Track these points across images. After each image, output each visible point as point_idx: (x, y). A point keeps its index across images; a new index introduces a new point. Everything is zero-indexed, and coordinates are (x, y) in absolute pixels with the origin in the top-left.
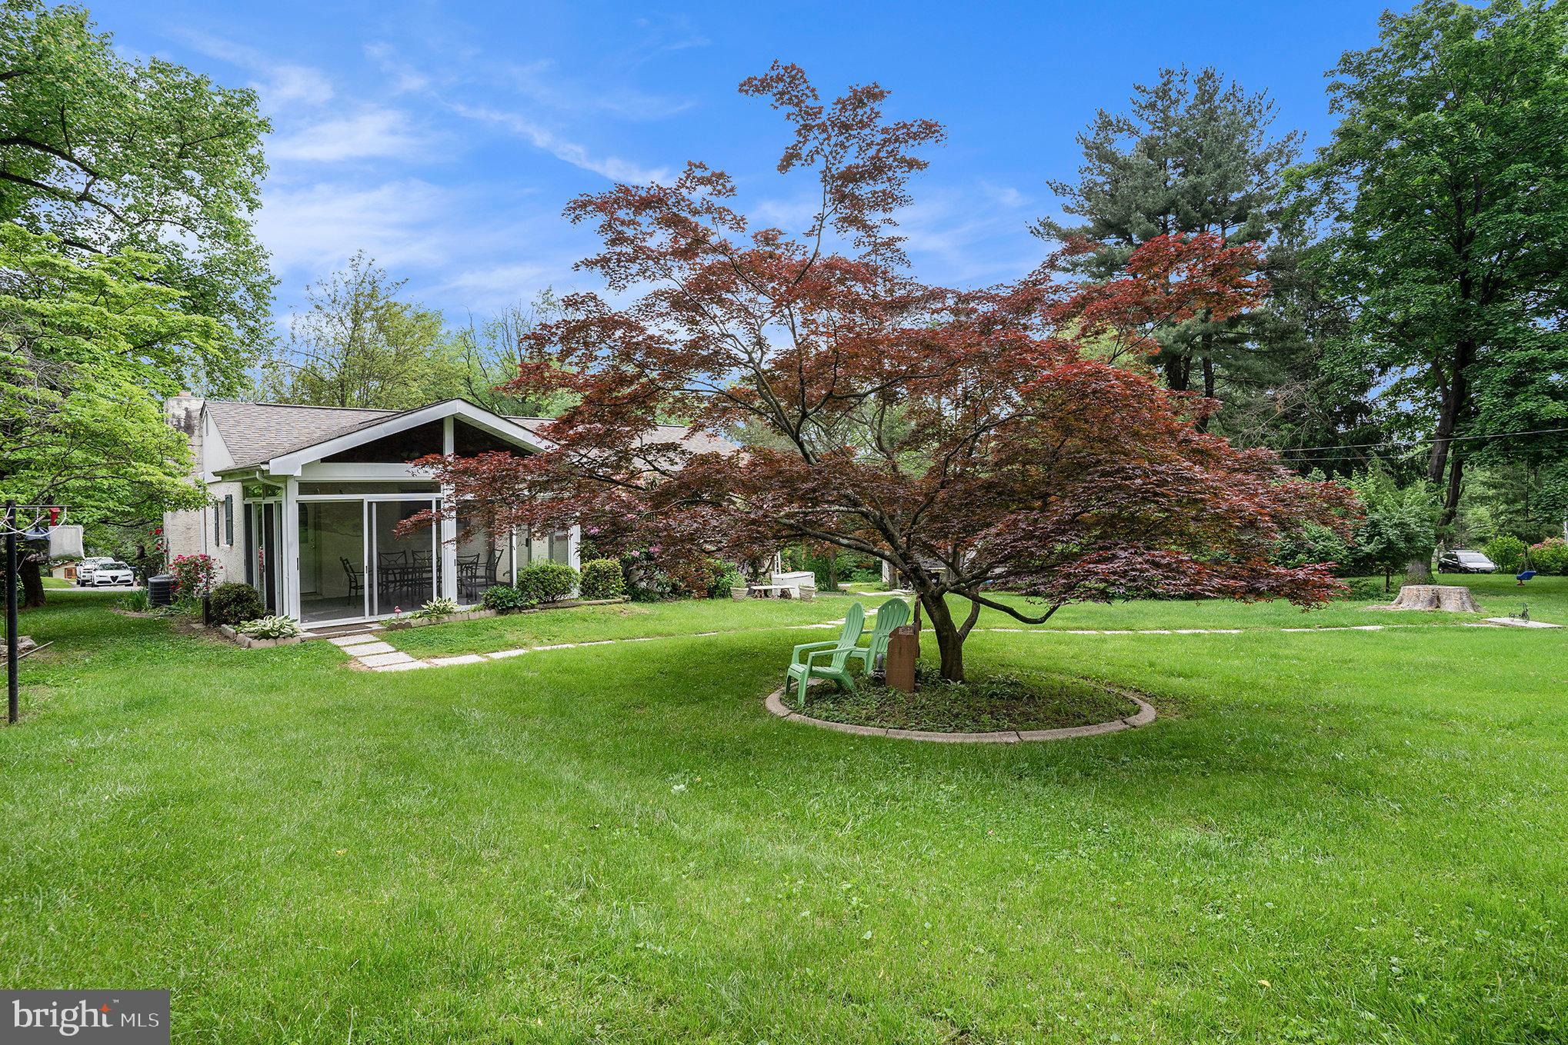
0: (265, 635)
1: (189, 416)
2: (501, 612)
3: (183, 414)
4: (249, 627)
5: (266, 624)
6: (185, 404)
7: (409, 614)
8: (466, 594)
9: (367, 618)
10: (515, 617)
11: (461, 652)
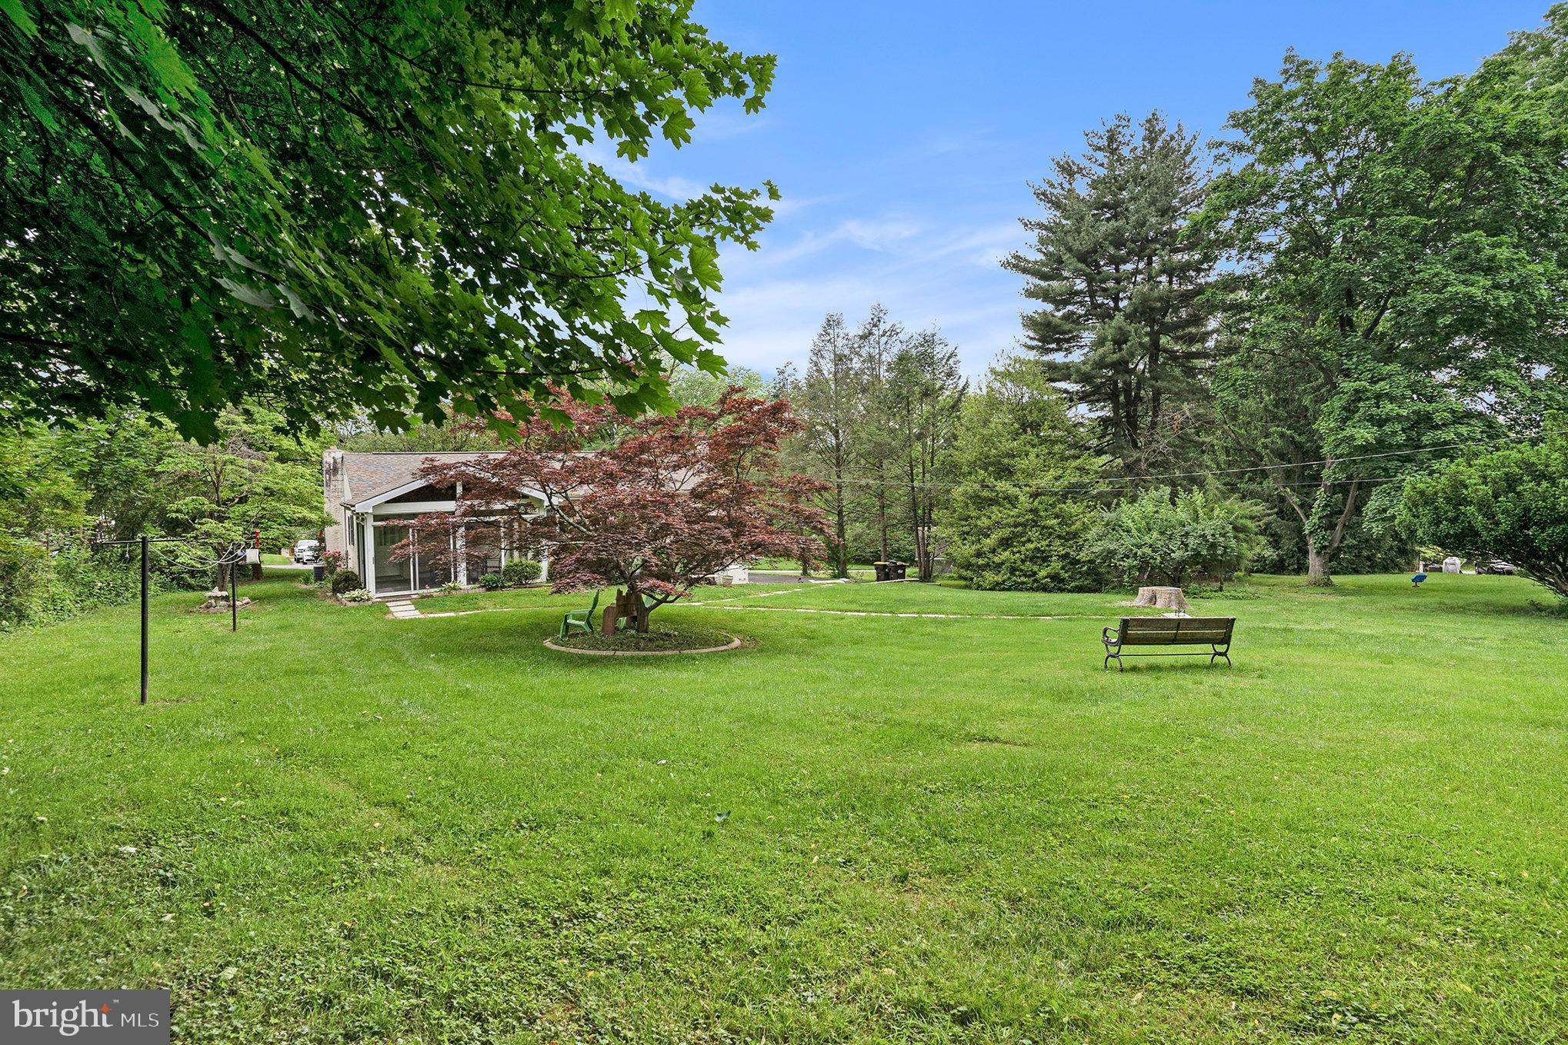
0: (354, 600)
1: (335, 462)
2: (489, 590)
3: (332, 461)
4: (347, 595)
5: (356, 593)
6: (333, 455)
7: (433, 590)
8: (471, 580)
9: (413, 592)
10: (498, 593)
11: (446, 611)
